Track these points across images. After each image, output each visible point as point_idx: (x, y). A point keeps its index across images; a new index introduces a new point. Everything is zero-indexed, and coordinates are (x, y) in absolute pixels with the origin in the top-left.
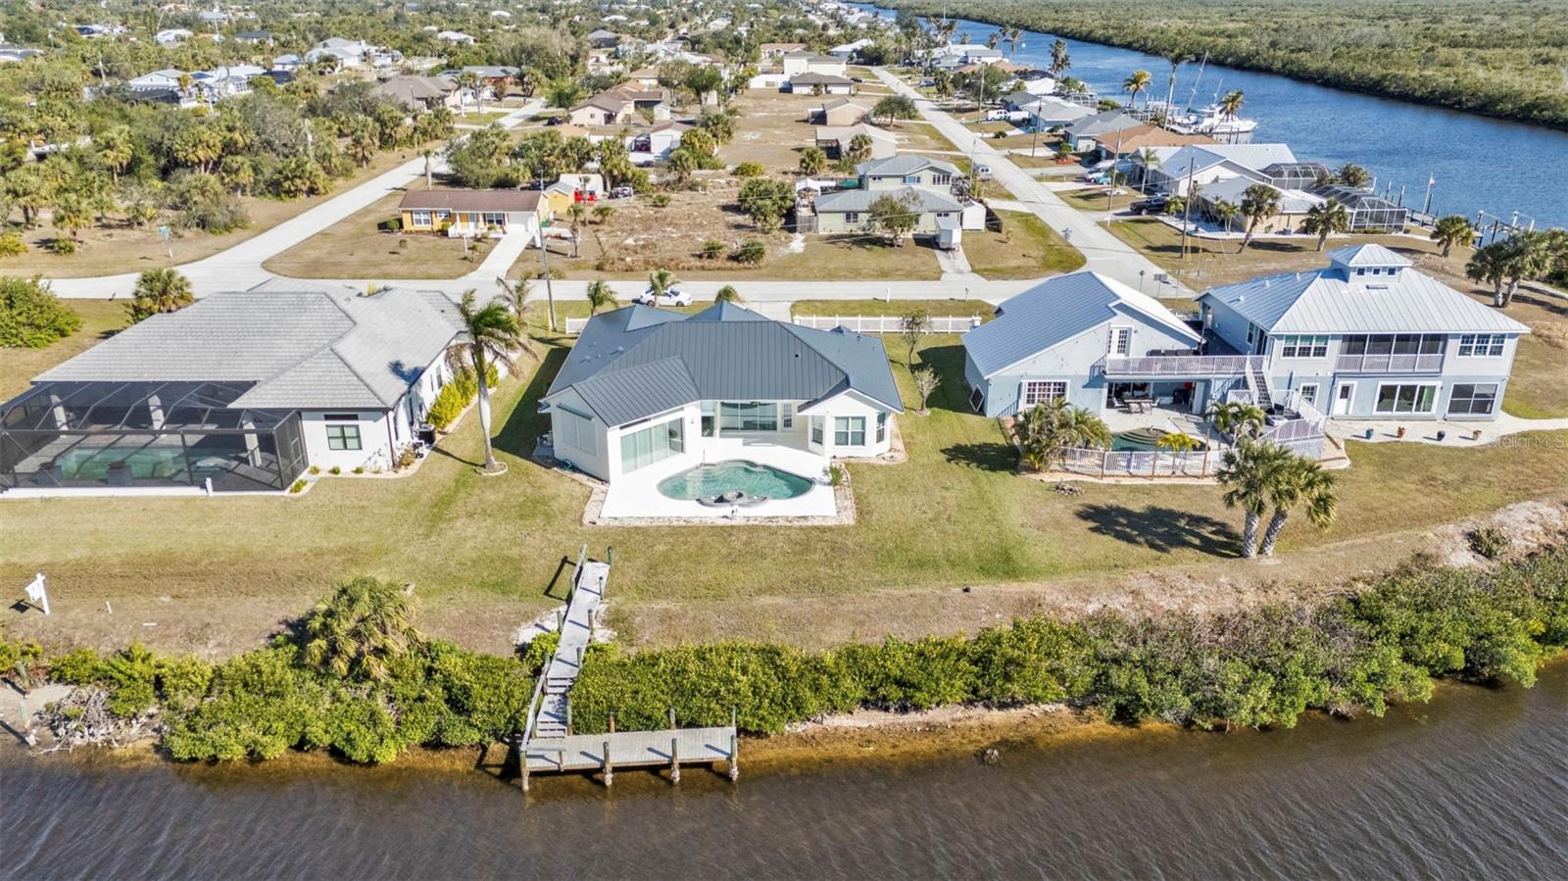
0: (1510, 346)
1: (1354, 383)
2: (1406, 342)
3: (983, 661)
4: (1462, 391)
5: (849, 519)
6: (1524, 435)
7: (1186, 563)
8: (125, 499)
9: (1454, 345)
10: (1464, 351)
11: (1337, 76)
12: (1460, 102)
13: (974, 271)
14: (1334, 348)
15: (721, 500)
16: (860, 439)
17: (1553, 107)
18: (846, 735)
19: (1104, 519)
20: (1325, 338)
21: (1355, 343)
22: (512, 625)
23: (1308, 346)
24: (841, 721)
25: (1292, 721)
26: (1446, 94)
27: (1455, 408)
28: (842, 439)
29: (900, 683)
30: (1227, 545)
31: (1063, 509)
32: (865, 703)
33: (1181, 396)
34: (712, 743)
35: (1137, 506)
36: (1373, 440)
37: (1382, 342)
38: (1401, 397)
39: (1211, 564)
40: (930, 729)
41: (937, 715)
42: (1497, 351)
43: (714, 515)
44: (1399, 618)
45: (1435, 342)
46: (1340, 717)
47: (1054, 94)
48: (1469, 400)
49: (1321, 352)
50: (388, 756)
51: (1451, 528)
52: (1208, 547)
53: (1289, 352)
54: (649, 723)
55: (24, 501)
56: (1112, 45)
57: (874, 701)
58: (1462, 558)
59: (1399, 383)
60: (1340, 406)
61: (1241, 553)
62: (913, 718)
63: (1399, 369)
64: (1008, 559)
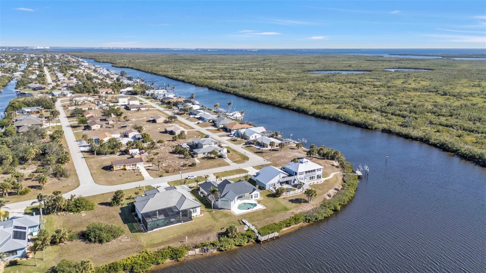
0: (322, 169)
1: (307, 177)
2: (312, 171)
3: (295, 219)
4: (318, 176)
5: (266, 208)
6: (325, 180)
7: (303, 204)
8: (171, 227)
9: (316, 170)
10: (317, 171)
11: (246, 96)
12: (274, 104)
13: (233, 162)
14: (304, 173)
15: (248, 209)
16: (257, 197)
17: (292, 106)
18: (285, 231)
19: (292, 201)
20: (303, 172)
21: (306, 172)
22: (243, 229)
23: (301, 173)
24: (284, 230)
25: (323, 219)
26: (271, 102)
27: (317, 178)
28: (255, 197)
29: (289, 224)
30: (306, 202)
31: (287, 201)
32: (286, 227)
33: (287, 182)
34: (276, 234)
35: (294, 199)
36: (311, 184)
37: (309, 172)
38: (312, 178)
39: (306, 204)
40: (292, 228)
41: (292, 226)
42: (321, 170)
43: (250, 211)
44: (328, 206)
45: (314, 171)
46: (326, 217)
47: (200, 109)
48: (319, 177)
49: (303, 174)
50: (246, 244)
51: (325, 194)
52: (304, 202)
53: (300, 174)
54: (269, 233)
55: (157, 231)
56: (185, 82)
57: (287, 226)
58: (328, 198)
59: (311, 176)
60: (306, 180)
61: (308, 202)
62: (290, 227)
63: (311, 174)
64: (286, 208)
